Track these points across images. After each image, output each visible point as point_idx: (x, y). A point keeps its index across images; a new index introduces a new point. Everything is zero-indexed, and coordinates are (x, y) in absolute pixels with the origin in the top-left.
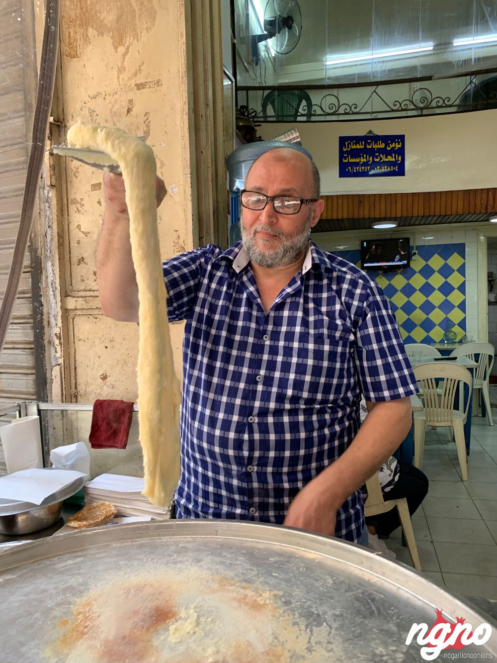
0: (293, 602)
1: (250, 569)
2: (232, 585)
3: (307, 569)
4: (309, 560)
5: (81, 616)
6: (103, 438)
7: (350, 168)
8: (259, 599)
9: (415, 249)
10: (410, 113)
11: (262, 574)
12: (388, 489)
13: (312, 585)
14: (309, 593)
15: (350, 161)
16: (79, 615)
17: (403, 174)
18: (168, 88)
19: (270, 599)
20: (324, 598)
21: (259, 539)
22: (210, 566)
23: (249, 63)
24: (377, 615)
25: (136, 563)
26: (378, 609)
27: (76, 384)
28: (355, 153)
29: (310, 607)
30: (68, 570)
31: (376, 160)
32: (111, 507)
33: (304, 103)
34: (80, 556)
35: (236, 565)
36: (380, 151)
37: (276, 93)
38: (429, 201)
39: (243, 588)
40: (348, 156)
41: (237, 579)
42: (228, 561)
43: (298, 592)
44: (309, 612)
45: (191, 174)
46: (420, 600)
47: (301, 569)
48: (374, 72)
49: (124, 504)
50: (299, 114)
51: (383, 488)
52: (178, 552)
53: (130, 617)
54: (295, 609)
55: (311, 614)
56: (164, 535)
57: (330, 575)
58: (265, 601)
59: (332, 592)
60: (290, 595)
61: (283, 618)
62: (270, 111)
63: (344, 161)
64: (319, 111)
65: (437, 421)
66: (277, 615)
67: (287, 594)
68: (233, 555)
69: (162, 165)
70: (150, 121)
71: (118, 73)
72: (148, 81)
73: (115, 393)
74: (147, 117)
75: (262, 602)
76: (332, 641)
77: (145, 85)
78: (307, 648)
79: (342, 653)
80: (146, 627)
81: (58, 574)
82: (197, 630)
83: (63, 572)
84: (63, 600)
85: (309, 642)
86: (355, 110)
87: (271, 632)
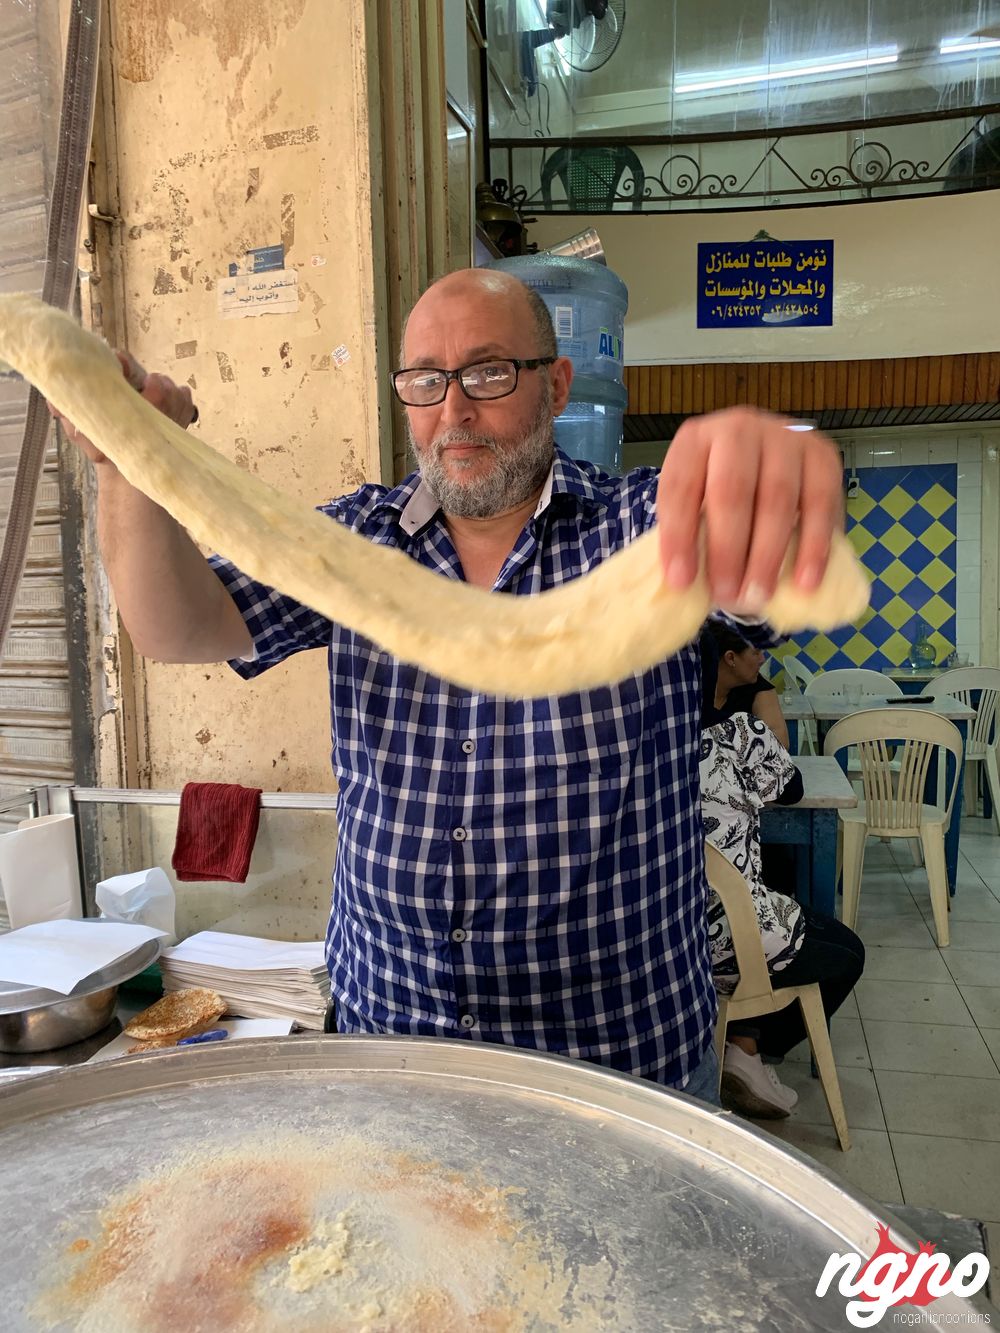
0: (546, 1210)
1: (464, 1141)
2: (424, 1173)
3: (580, 1141)
4: (587, 1123)
5: (115, 1233)
6: (199, 861)
7: (719, 308)
8: (476, 1204)
9: (854, 474)
10: (847, 195)
11: (489, 1151)
12: (780, 966)
13: (587, 1175)
14: (578, 1191)
15: (721, 294)
16: (111, 1230)
17: (829, 322)
18: (330, 144)
19: (498, 1203)
20: (609, 1204)
21: (488, 1078)
22: (385, 1131)
23: (514, 91)
24: (711, 1242)
25: (236, 1123)
26: (715, 1229)
27: (148, 750)
28: (731, 278)
29: (579, 1221)
30: (101, 1136)
31: (773, 292)
32: (214, 1000)
33: (627, 173)
34: (126, 1108)
35: (438, 1130)
36: (783, 273)
37: (570, 152)
38: (882, 377)
39: (449, 1179)
40: (716, 284)
41: (436, 1159)
42: (423, 1123)
43: (557, 1191)
44: (576, 1231)
45: (376, 324)
46: (802, 1211)
47: (567, 1142)
48: (772, 110)
49: (240, 992)
50: (616, 197)
51: (771, 964)
52: (325, 1103)
53: (215, 1237)
54: (548, 1225)
55: (578, 1237)
56: (298, 1066)
57: (624, 1155)
58: (488, 1207)
59: (625, 1191)
60: (541, 1197)
61: (521, 1245)
62: (558, 190)
63: (709, 294)
64: (658, 192)
65: (890, 827)
66: (510, 1237)
67: (535, 1194)
68: (434, 1110)
69: (319, 304)
70: (294, 213)
71: (228, 114)
72: (289, 129)
73: (226, 770)
74: (288, 205)
75: (483, 1210)
76: (614, 1295)
77: (283, 138)
78: (562, 1309)
79: (632, 1322)
80: (242, 1257)
81: (77, 1145)
82: (345, 1266)
83: (89, 1139)
84: (82, 1198)
85: (568, 1296)
86: (730, 189)
87: (493, 1273)
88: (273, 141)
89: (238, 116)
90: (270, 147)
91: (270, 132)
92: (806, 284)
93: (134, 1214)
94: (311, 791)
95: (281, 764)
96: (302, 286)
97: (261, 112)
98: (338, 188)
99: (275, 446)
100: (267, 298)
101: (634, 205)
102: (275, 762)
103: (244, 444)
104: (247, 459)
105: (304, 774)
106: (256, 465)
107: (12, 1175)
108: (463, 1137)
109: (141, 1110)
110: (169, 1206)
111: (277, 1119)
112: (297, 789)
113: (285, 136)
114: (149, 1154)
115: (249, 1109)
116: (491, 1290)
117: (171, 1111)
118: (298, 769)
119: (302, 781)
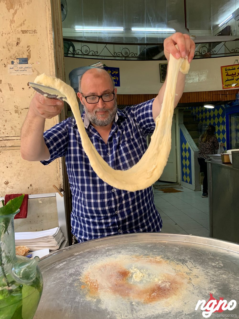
0: (170, 257)
2: (142, 258)
3: (165, 246)
11: (150, 251)
13: (172, 251)
14: (173, 254)
16: (87, 282)
17: (119, 86)
18: (40, 35)
19: (161, 259)
22: (126, 253)
25: (92, 259)
26: (202, 253)
29: (178, 258)
30: (64, 268)
32: (27, 248)
33: (71, 47)
34: (64, 262)
42: (132, 250)
48: (105, 38)
50: (69, 53)
53: (111, 278)
54: (173, 260)
55: (180, 260)
59: (181, 251)
60: (167, 256)
61: (171, 263)
64: (80, 53)
66: (168, 263)
67: (165, 256)
68: (132, 247)
69: (38, 73)
70: (30, 50)
71: (10, 23)
72: (28, 29)
73: (14, 191)
75: (159, 260)
76: (195, 266)
77: (27, 31)
78: (189, 270)
79: (202, 268)
80: (121, 279)
81: (60, 270)
82: (144, 274)
83: (62, 269)
84: (73, 279)
85: (188, 268)
86: (97, 54)
87: (171, 269)
89: (13, 24)
90: (23, 33)
91: (23, 29)
92: (114, 77)
93: (89, 279)
94: (39, 193)
95: (30, 188)
96: (33, 69)
98: (43, 45)
99: (26, 108)
100: (23, 71)
101: (73, 55)
102: (28, 188)
103: (17, 107)
104: (18, 111)
105: (37, 190)
106: (21, 112)
107: (51, 279)
108: (142, 250)
109: (68, 261)
110: (94, 275)
111: (101, 256)
112: (35, 194)
113: (28, 31)
114: (79, 268)
115: (93, 256)
116: (174, 271)
117: (76, 260)
118: (35, 188)
119: (37, 191)
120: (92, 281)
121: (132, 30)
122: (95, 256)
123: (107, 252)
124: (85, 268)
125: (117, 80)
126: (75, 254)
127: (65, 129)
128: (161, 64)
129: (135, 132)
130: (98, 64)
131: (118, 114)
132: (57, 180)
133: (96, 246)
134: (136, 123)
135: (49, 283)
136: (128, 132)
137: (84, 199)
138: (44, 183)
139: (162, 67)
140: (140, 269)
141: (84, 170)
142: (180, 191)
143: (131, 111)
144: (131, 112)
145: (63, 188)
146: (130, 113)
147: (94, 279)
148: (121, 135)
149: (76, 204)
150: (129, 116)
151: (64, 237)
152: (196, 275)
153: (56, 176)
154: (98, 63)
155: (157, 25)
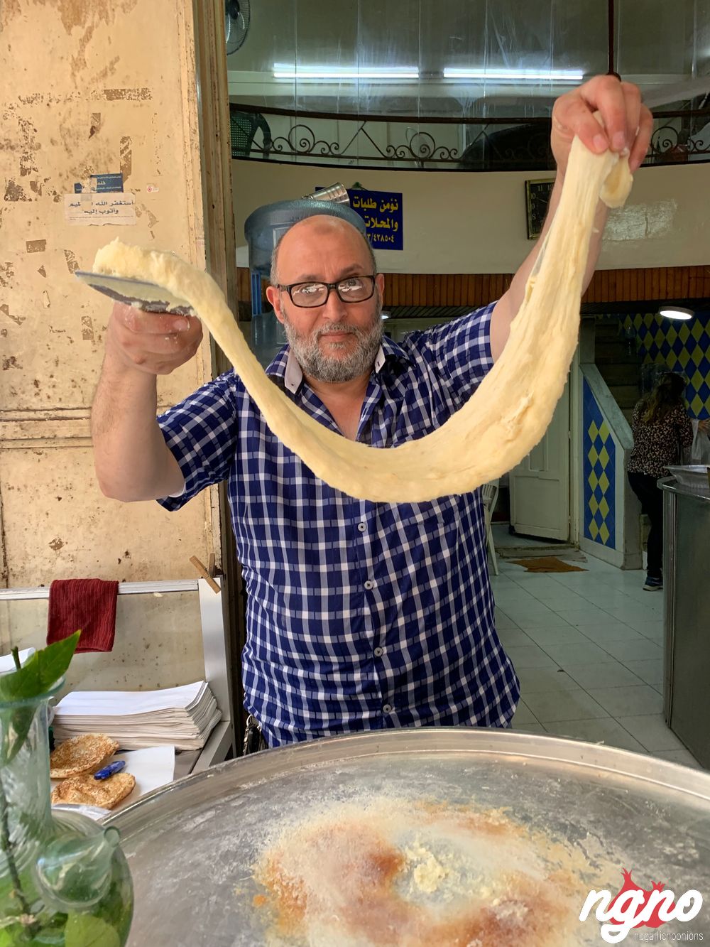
0: (532, 816)
1: (450, 787)
2: (444, 810)
3: (519, 775)
8: (490, 821)
11: (470, 790)
13: (539, 792)
14: (541, 802)
16: (272, 886)
17: (401, 248)
18: (161, 104)
19: (503, 818)
20: (564, 805)
22: (397, 791)
24: (636, 813)
25: (294, 805)
26: (632, 806)
27: (5, 558)
29: (556, 818)
30: (207, 831)
32: (109, 740)
33: (260, 131)
35: (429, 785)
36: (371, 213)
38: (434, 287)
39: (460, 810)
41: (444, 802)
42: (416, 782)
43: (529, 804)
44: (560, 824)
47: (512, 777)
48: (361, 99)
50: (252, 148)
52: (342, 782)
53: (346, 874)
54: (541, 823)
57: (551, 778)
58: (499, 821)
59: (567, 796)
60: (523, 809)
61: (536, 837)
64: (286, 148)
66: (526, 834)
67: (518, 808)
68: (416, 773)
69: (153, 221)
70: (131, 151)
71: (73, 68)
72: (126, 88)
73: (77, 569)
74: (126, 144)
75: (497, 824)
76: (610, 851)
77: (121, 94)
78: (590, 865)
79: (632, 862)
80: (376, 881)
81: (195, 840)
82: (448, 871)
83: (201, 834)
84: (232, 872)
85: (587, 858)
86: (336, 152)
87: (534, 855)
88: (112, 95)
89: (81, 72)
90: (110, 99)
91: (109, 88)
92: (386, 221)
93: (278, 873)
94: (151, 580)
95: (125, 561)
96: (139, 206)
97: (101, 72)
98: (168, 136)
100: (108, 212)
101: (264, 155)
102: (120, 560)
103: (90, 320)
104: (92, 332)
105: (145, 567)
106: (100, 337)
107: (167, 868)
108: (448, 786)
109: (219, 809)
110: (296, 863)
111: (319, 797)
112: (139, 580)
113: (123, 93)
114: (252, 836)
115: (295, 795)
116: (542, 865)
117: (242, 805)
118: (140, 563)
119: (143, 573)
120: (288, 884)
121: (445, 75)
122: (301, 794)
123: (341, 786)
124: (268, 834)
125: (395, 230)
126: (244, 786)
127: (228, 401)
128: (529, 181)
129: (437, 408)
130: (333, 192)
131: (384, 349)
132: (203, 542)
133: (308, 762)
134: (442, 380)
135: (159, 881)
136: (414, 406)
137: (279, 607)
138: (164, 548)
139: (532, 192)
140: (438, 850)
141: (281, 522)
142: (578, 569)
143: (425, 345)
144: (426, 347)
145: (222, 566)
146: (424, 350)
147: (294, 876)
148: (395, 417)
149: (255, 622)
150: (419, 360)
151: (221, 710)
152: (611, 884)
153: (199, 528)
154: (333, 189)
155: (521, 61)
